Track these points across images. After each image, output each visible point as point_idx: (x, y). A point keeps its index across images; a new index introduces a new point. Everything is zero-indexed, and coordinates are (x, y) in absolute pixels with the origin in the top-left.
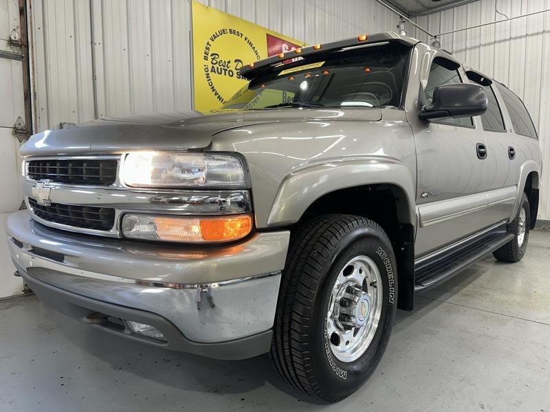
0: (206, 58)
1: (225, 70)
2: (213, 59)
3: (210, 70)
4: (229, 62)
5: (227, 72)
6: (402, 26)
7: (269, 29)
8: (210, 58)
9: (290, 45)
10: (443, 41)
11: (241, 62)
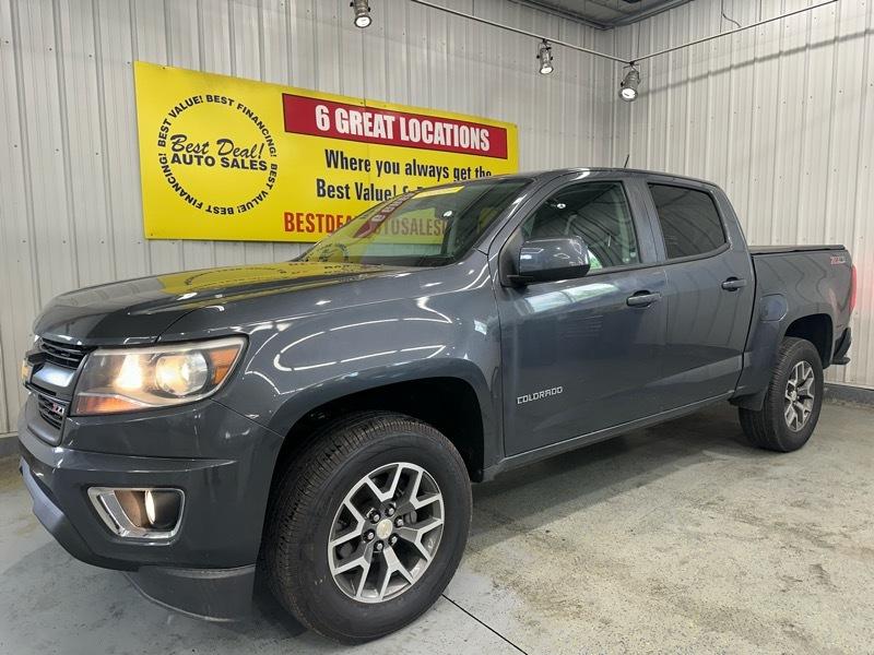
0: (162, 144)
1: (199, 158)
2: (175, 144)
3: (170, 159)
4: (207, 145)
6: (546, 56)
7: (289, 86)
9: (332, 106)
10: (654, 67)
11: (230, 142)
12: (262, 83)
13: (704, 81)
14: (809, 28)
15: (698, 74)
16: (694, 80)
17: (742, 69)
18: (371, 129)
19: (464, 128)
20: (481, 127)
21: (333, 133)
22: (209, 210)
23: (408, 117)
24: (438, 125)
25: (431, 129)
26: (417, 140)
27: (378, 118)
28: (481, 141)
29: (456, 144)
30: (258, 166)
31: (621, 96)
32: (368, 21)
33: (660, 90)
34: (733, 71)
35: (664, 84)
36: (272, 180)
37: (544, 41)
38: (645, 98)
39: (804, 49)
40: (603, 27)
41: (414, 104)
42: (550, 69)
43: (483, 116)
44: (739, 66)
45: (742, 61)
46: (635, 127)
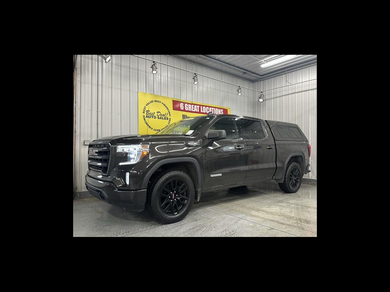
0: (144, 113)
1: (152, 116)
2: (147, 113)
3: (145, 117)
4: (154, 113)
5: (153, 117)
6: (240, 91)
7: (174, 98)
8: (145, 112)
9: (184, 103)
10: (268, 93)
11: (160, 112)
12: (168, 97)
13: (282, 97)
14: (309, 85)
15: (280, 95)
16: (279, 97)
17: (292, 95)
18: (194, 109)
19: (217, 109)
20: (221, 109)
21: (184, 110)
22: (154, 130)
23: (203, 106)
24: (210, 108)
25: (208, 109)
26: (205, 112)
27: (195, 106)
28: (221, 112)
29: (215, 113)
30: (166, 119)
31: (259, 101)
32: (197, 82)
33: (270, 99)
34: (290, 95)
35: (270, 98)
36: (169, 122)
37: (239, 87)
38: (265, 101)
39: (308, 90)
40: (253, 82)
41: (204, 103)
42: (241, 94)
43: (222, 106)
44: (291, 94)
45: (292, 93)
46: (262, 109)
